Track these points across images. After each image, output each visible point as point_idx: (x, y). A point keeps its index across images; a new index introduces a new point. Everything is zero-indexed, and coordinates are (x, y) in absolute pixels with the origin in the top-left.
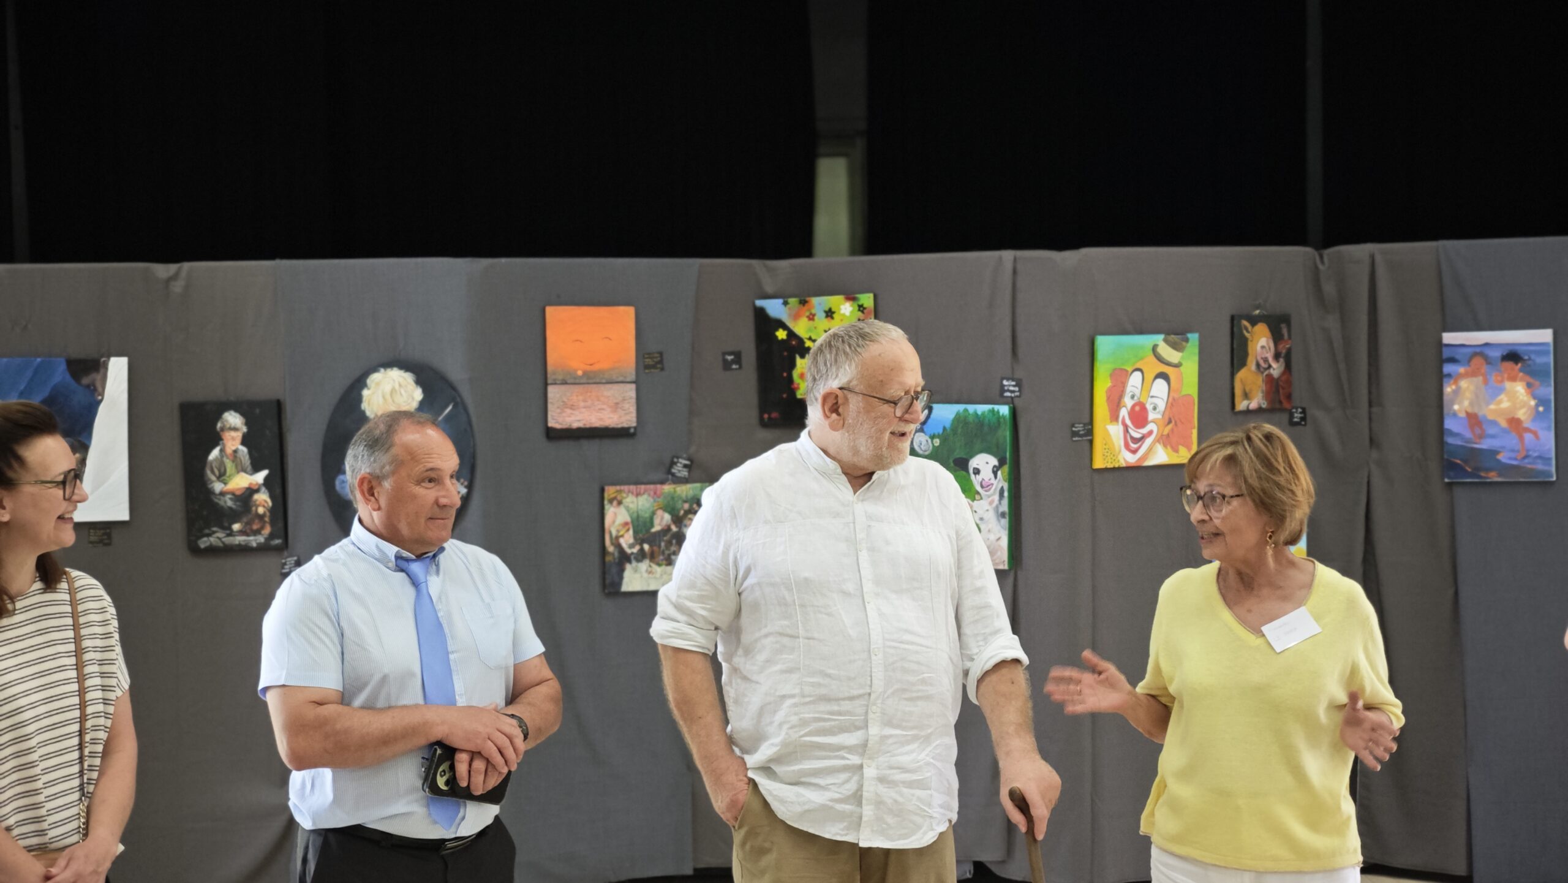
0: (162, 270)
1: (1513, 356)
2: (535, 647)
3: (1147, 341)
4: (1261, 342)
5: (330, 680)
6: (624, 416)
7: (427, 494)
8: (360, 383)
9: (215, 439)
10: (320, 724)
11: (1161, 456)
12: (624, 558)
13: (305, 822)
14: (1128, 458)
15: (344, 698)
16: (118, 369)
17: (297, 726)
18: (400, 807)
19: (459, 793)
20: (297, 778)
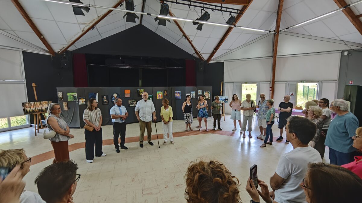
0: (100, 88)
1: (179, 93)
2: (127, 111)
3: (160, 92)
4: (166, 92)
5: (115, 114)
6: (130, 96)
7: (120, 103)
8: (113, 94)
9: (104, 98)
10: (114, 116)
11: (161, 98)
12: (130, 104)
13: (113, 122)
14: (159, 98)
15: (115, 115)
16: (97, 94)
17: (112, 117)
18: (119, 121)
19: (123, 120)
20: (112, 119)
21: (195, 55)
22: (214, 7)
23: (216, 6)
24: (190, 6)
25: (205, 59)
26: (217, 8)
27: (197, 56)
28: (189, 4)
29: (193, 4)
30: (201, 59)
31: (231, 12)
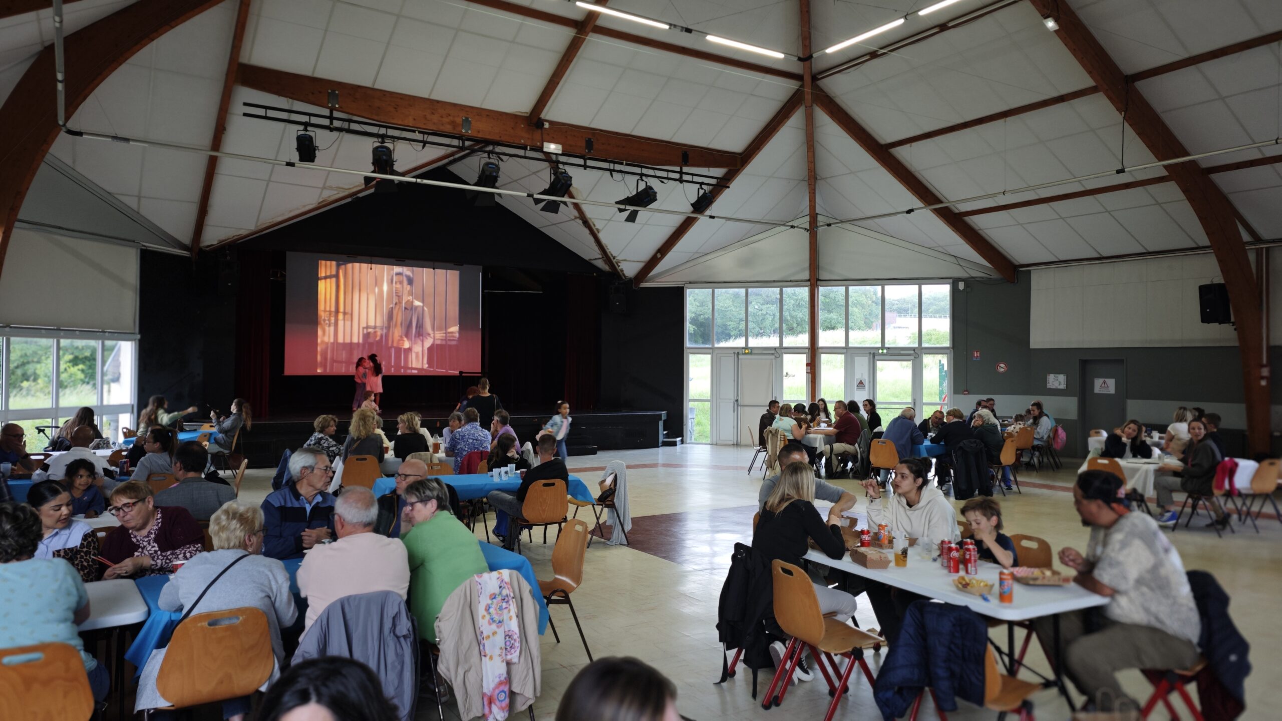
21: (601, 264)
22: (664, 174)
23: (668, 171)
24: (613, 172)
25: (626, 275)
26: (671, 175)
27: (606, 268)
28: (612, 168)
29: (619, 169)
30: (615, 274)
31: (701, 184)
